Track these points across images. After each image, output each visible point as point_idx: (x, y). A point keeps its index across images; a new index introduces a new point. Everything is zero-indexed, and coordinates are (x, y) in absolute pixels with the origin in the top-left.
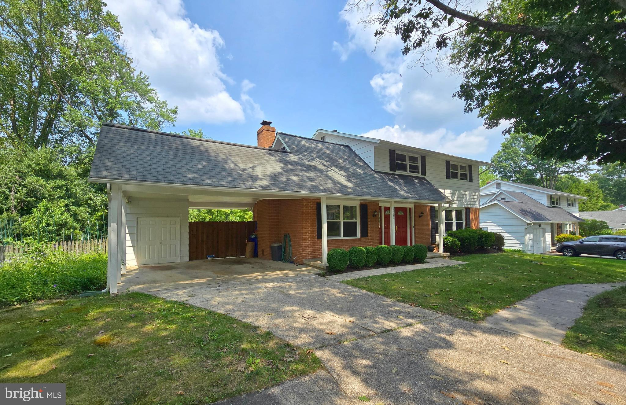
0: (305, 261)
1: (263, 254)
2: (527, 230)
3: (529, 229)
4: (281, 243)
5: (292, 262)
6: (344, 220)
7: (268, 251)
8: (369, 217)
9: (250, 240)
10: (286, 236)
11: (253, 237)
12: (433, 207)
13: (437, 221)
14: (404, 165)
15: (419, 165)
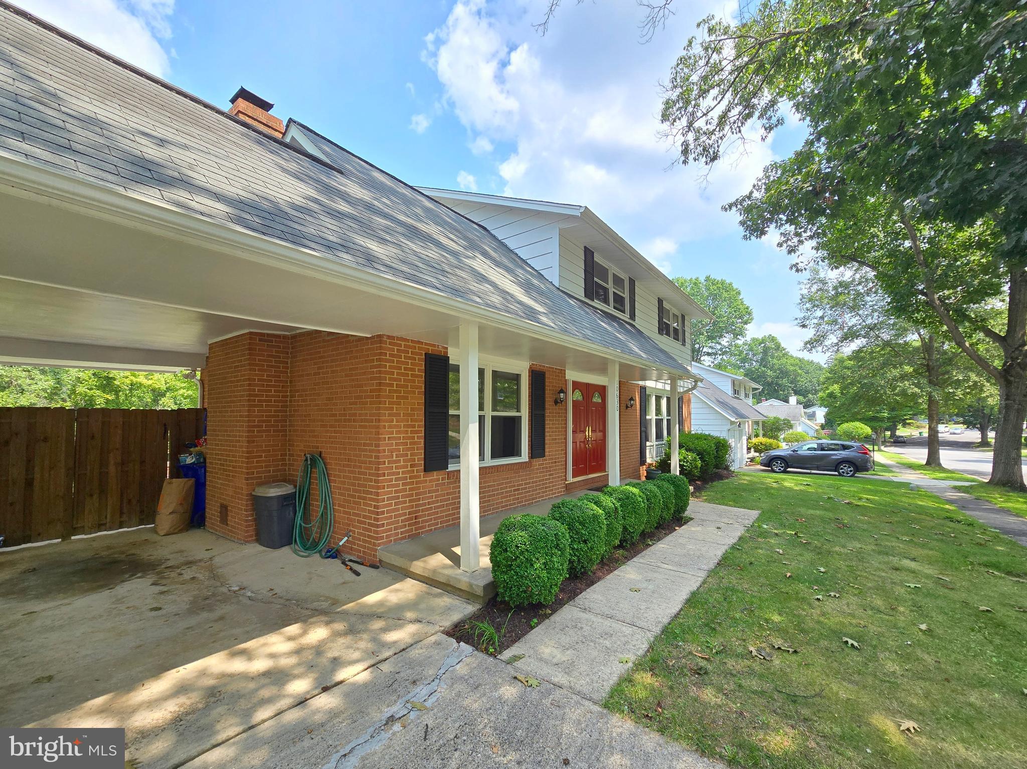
0: (382, 554)
1: (224, 519)
2: (729, 432)
4: (293, 482)
5: (333, 554)
6: (493, 410)
7: (241, 514)
8: (547, 406)
9: (180, 471)
10: (313, 460)
11: (190, 460)
12: (643, 389)
13: (648, 417)
14: (606, 290)
15: (626, 295)
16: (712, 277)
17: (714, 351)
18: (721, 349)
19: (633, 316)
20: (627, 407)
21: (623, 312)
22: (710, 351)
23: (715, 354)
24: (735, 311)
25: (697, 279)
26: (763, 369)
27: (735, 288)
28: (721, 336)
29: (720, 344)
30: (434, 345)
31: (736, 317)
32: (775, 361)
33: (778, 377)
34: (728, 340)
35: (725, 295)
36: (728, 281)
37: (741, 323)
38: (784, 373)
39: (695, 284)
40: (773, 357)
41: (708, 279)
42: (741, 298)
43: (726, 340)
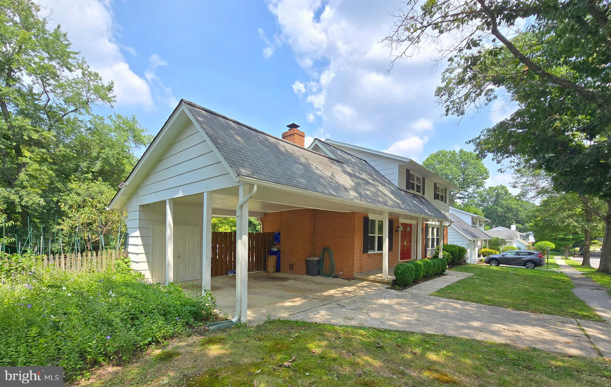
0: (356, 276)
2: (468, 245)
5: (337, 277)
6: (378, 234)
7: (300, 266)
8: (393, 232)
9: (273, 253)
10: (327, 249)
11: (275, 250)
12: (427, 224)
13: (428, 237)
14: (413, 184)
15: (421, 185)
16: (464, 150)
18: (468, 195)
19: (423, 194)
21: (420, 192)
22: (461, 196)
23: (464, 198)
25: (454, 151)
26: (495, 207)
28: (468, 187)
29: (467, 191)
30: (365, 214)
31: (478, 175)
32: (504, 202)
33: (505, 212)
34: (472, 189)
35: (472, 161)
37: (481, 178)
38: (510, 210)
39: (453, 154)
40: (502, 200)
41: (461, 151)
43: (471, 189)
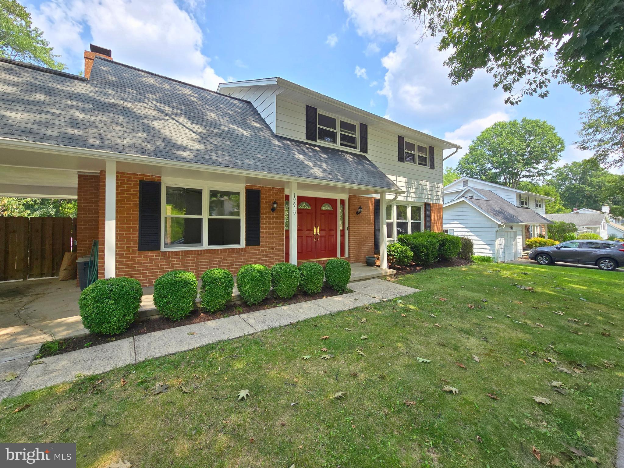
2: (498, 233)
3: (499, 232)
8: (263, 212)
13: (389, 221)
16: (528, 118)
17: (531, 174)
18: (538, 172)
19: (364, 149)
20: (357, 213)
21: (355, 148)
22: (528, 174)
23: (533, 176)
24: (548, 142)
25: (515, 121)
27: (548, 125)
28: (538, 163)
29: (536, 168)
30: (149, 176)
31: (549, 147)
32: (593, 180)
33: (595, 192)
35: (539, 130)
36: (542, 120)
37: (555, 151)
38: (602, 188)
39: (513, 125)
40: (591, 177)
41: (524, 120)
42: (554, 132)
43: (542, 165)
